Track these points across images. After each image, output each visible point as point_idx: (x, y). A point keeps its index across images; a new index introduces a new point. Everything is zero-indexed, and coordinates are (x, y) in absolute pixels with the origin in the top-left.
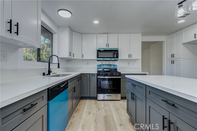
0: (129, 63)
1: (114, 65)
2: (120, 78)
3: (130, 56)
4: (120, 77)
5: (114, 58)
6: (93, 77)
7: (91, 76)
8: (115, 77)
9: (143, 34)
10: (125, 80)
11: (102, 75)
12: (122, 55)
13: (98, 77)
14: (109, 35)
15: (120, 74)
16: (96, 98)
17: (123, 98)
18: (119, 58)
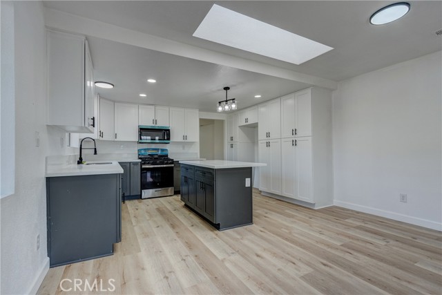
0: (184, 147)
1: (162, 150)
2: (173, 167)
3: (185, 137)
4: (173, 165)
5: (164, 140)
6: (135, 167)
7: (132, 165)
8: (165, 166)
9: (200, 110)
10: (178, 169)
11: (148, 163)
12: (175, 137)
13: (143, 166)
14: (157, 108)
15: (172, 161)
16: (139, 197)
17: (177, 193)
18: (171, 140)
